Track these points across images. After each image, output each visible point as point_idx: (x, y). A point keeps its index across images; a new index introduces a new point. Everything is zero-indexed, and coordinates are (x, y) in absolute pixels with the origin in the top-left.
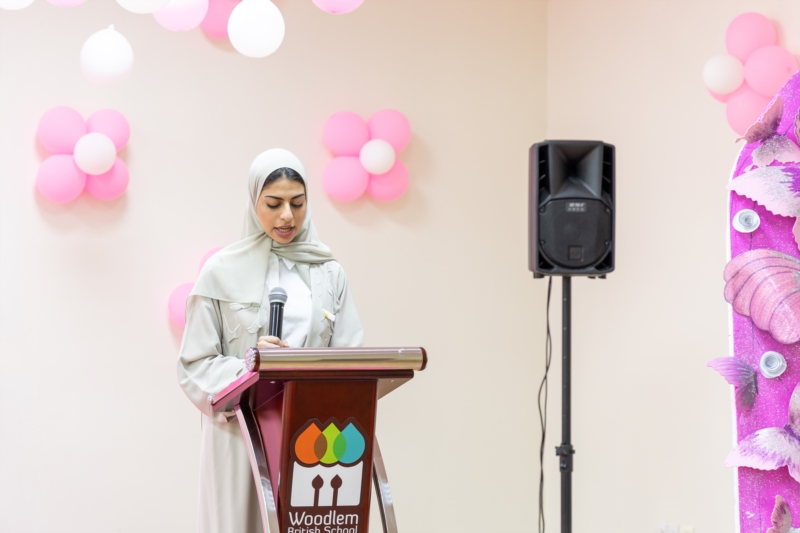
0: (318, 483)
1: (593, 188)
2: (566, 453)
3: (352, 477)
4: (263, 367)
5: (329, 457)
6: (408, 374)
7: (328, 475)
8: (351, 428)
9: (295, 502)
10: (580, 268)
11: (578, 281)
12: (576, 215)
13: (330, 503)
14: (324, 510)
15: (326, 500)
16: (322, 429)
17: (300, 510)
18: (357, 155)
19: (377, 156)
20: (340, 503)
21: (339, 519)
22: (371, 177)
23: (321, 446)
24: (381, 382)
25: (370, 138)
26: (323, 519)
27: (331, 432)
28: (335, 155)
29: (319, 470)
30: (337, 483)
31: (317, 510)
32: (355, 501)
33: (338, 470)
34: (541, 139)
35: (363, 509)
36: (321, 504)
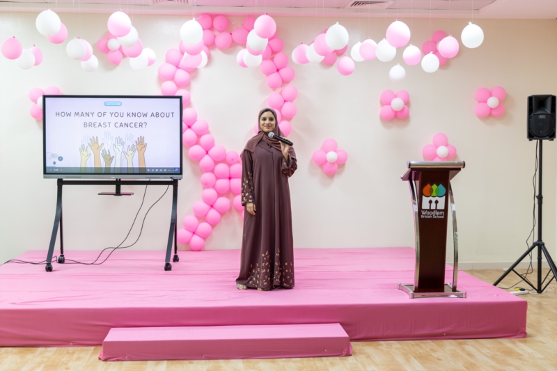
0: (430, 202)
1: (548, 111)
2: (540, 198)
3: (442, 201)
4: (411, 167)
5: (434, 194)
6: (459, 169)
7: (434, 200)
8: (441, 186)
9: (423, 207)
10: (545, 137)
11: (544, 142)
12: (542, 120)
13: (434, 208)
14: (433, 210)
15: (433, 207)
16: (432, 185)
17: (425, 210)
18: (486, 102)
19: (493, 102)
20: (438, 208)
21: (438, 213)
22: (491, 109)
23: (431, 191)
24: (451, 172)
25: (491, 96)
26: (432, 213)
27: (434, 187)
28: (480, 102)
29: (431, 198)
30: (437, 202)
31: (430, 210)
32: (443, 208)
33: (437, 198)
34: (530, 95)
35: (446, 210)
36: (432, 208)
